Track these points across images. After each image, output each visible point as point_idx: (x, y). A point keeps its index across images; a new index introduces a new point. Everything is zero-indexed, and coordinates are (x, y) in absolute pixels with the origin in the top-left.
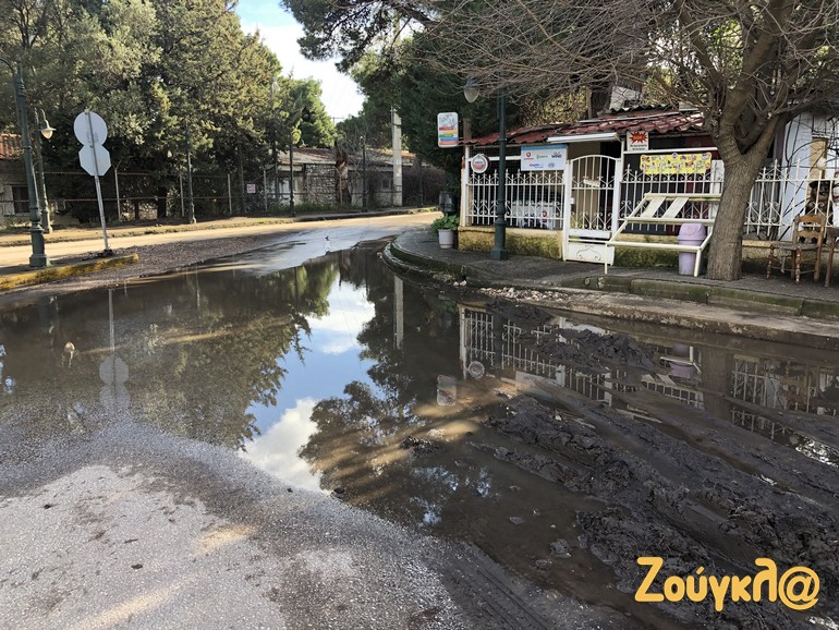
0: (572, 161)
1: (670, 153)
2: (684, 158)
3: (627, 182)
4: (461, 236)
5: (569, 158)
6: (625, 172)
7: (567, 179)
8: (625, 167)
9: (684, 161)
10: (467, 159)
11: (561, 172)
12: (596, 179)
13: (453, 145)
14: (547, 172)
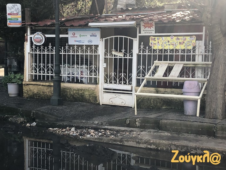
0: (104, 39)
1: (169, 36)
2: (178, 39)
3: (142, 54)
4: (25, 88)
5: (102, 37)
6: (140, 47)
7: (101, 51)
8: (140, 44)
9: (179, 41)
10: (29, 35)
11: (97, 46)
12: (120, 51)
13: (18, 25)
14: (87, 46)
